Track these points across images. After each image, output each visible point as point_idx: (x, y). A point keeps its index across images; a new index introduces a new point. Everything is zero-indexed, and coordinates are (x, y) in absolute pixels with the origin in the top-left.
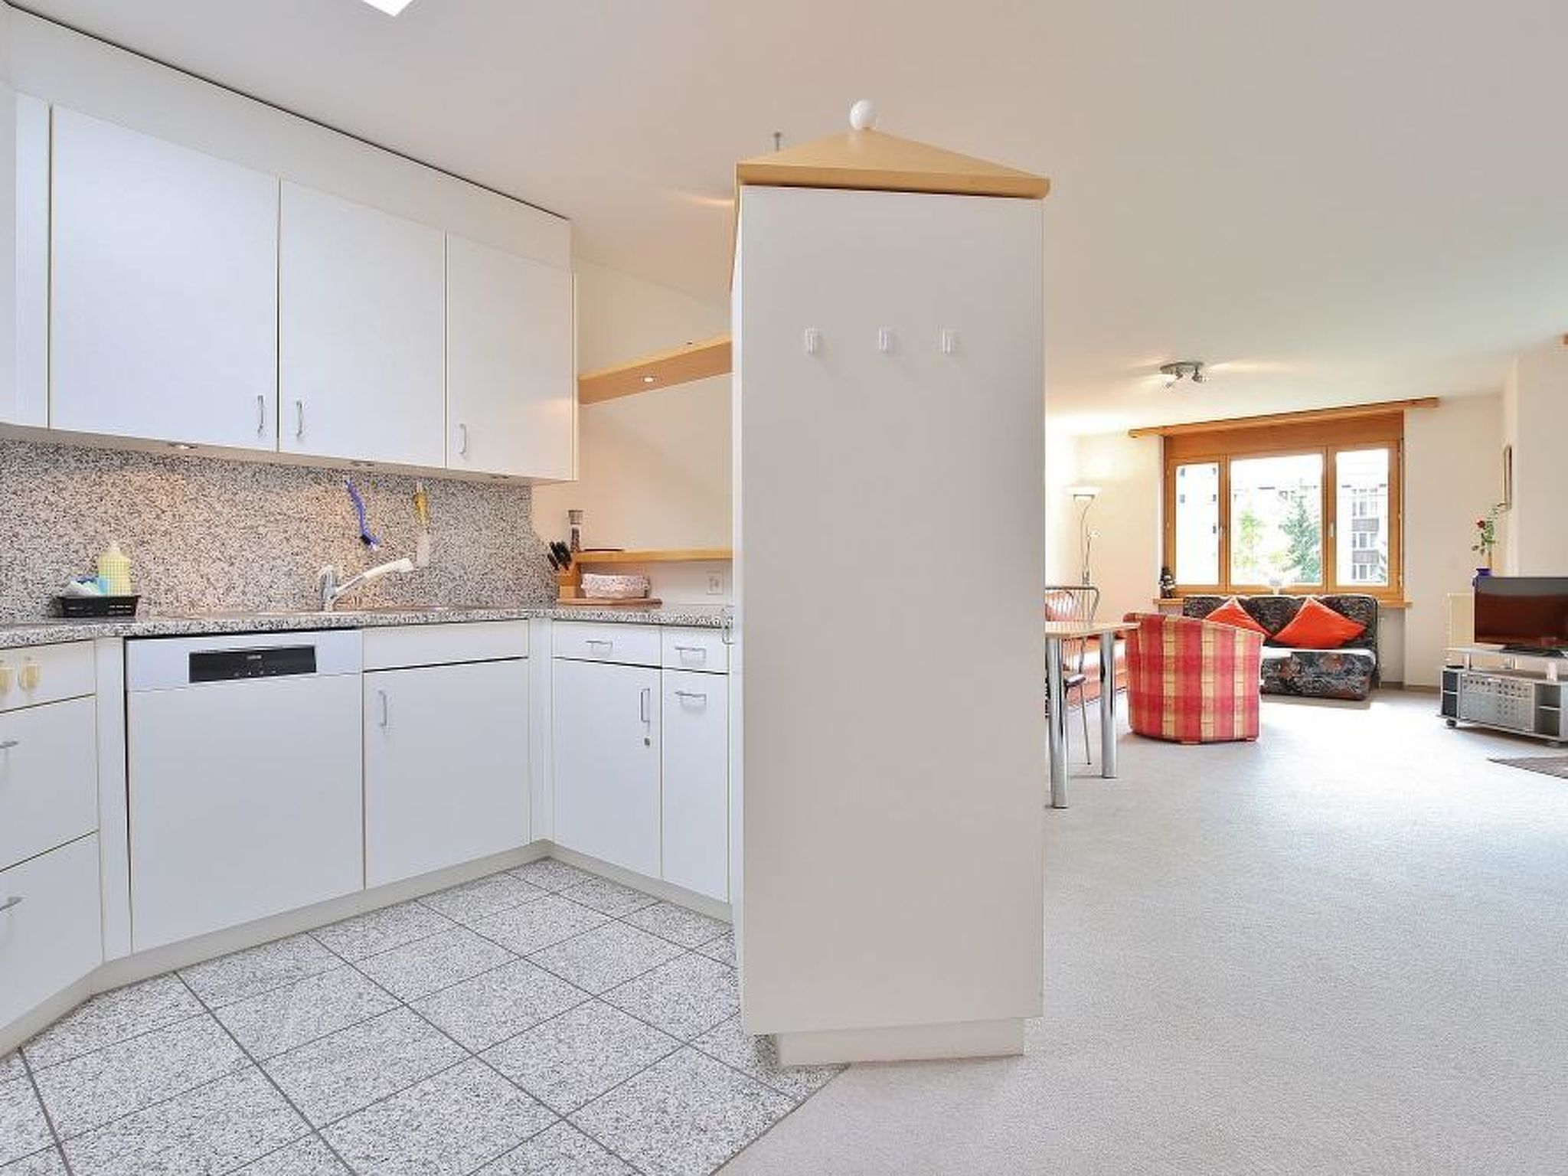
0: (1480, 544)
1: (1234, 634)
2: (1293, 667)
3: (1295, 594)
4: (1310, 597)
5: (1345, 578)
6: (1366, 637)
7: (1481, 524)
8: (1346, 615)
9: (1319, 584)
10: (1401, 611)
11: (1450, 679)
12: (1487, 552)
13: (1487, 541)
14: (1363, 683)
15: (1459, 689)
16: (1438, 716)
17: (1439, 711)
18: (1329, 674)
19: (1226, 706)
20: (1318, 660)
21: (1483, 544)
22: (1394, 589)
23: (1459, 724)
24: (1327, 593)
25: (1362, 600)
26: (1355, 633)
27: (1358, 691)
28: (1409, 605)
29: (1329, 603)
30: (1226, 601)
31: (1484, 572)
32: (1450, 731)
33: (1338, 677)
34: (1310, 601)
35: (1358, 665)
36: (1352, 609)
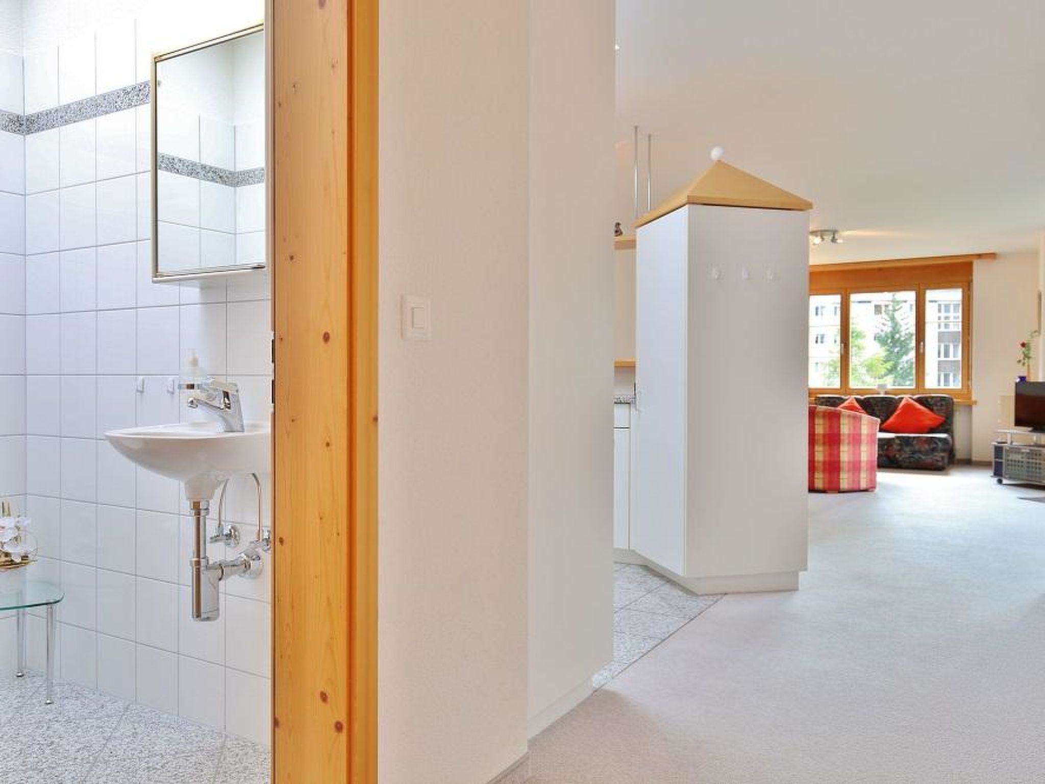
0: (1022, 358)
1: (860, 418)
2: (895, 447)
3: (896, 395)
4: (906, 396)
5: (932, 382)
6: (946, 425)
7: (1023, 345)
8: (932, 410)
9: (913, 387)
10: (970, 407)
11: (998, 450)
12: (1026, 364)
13: (1027, 356)
14: (943, 458)
15: (1004, 457)
16: (992, 476)
17: (992, 474)
18: (920, 452)
19: (856, 467)
20: (913, 441)
21: (1024, 359)
22: (965, 391)
23: (1005, 481)
24: (919, 394)
25: (943, 399)
26: (938, 423)
27: (940, 464)
28: (975, 402)
29: (919, 400)
30: (847, 400)
31: (1023, 379)
32: (1000, 486)
33: (926, 453)
34: (907, 400)
35: (940, 445)
36: (936, 405)
